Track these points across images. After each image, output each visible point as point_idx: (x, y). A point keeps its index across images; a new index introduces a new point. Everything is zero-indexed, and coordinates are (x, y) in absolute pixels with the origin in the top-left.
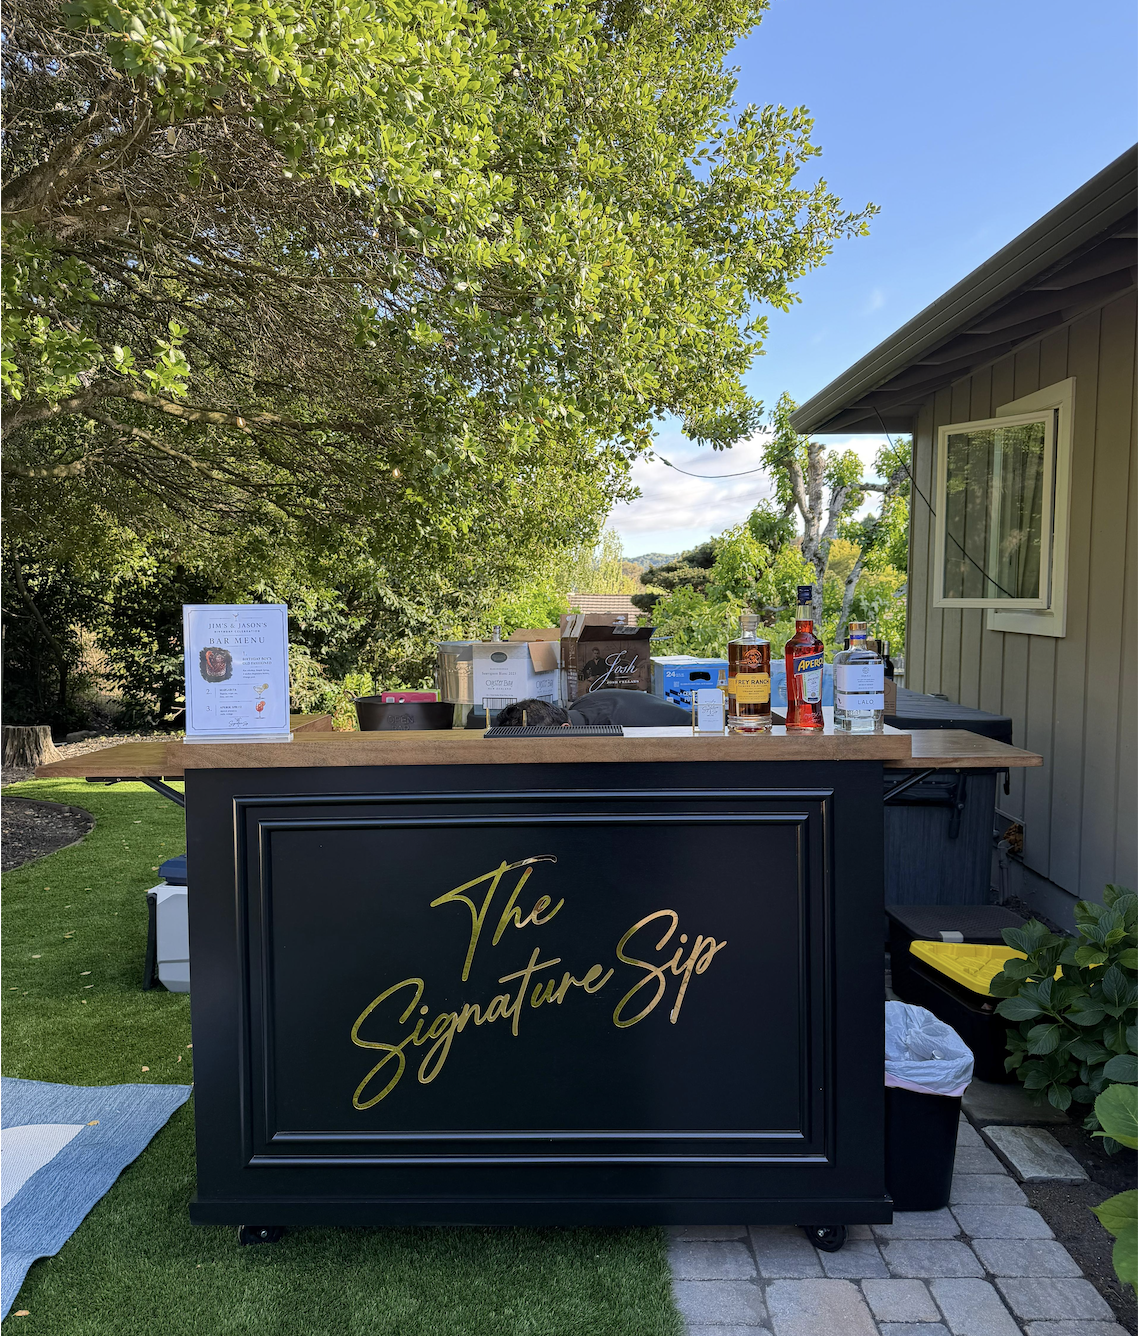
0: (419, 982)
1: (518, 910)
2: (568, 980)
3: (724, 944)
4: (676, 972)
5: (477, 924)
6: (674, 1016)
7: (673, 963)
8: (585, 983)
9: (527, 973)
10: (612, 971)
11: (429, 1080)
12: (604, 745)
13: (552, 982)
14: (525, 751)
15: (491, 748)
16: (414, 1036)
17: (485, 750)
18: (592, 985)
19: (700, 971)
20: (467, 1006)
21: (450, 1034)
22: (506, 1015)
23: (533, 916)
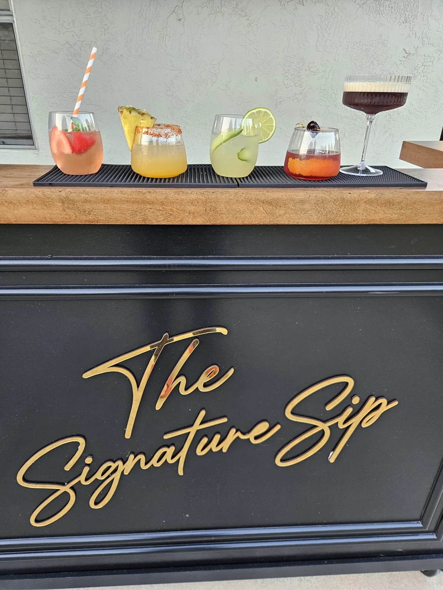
0: (81, 441)
1: (183, 380)
2: (232, 435)
3: (396, 403)
4: (341, 426)
5: (138, 395)
6: (333, 457)
7: (340, 420)
8: (251, 436)
9: (192, 431)
10: (278, 427)
11: (100, 506)
12: (302, 202)
13: (217, 437)
14: (192, 208)
15: (144, 202)
16: (82, 478)
17: (135, 207)
18: (256, 438)
19: (364, 425)
20: (132, 457)
21: (117, 476)
22: (171, 462)
23: (199, 385)
